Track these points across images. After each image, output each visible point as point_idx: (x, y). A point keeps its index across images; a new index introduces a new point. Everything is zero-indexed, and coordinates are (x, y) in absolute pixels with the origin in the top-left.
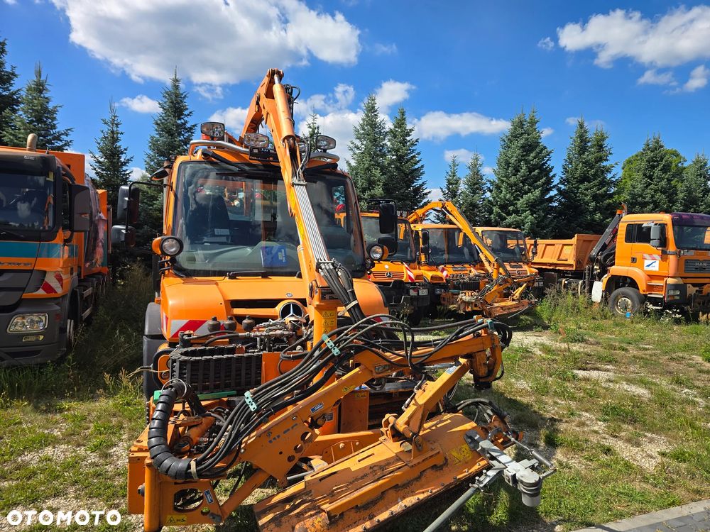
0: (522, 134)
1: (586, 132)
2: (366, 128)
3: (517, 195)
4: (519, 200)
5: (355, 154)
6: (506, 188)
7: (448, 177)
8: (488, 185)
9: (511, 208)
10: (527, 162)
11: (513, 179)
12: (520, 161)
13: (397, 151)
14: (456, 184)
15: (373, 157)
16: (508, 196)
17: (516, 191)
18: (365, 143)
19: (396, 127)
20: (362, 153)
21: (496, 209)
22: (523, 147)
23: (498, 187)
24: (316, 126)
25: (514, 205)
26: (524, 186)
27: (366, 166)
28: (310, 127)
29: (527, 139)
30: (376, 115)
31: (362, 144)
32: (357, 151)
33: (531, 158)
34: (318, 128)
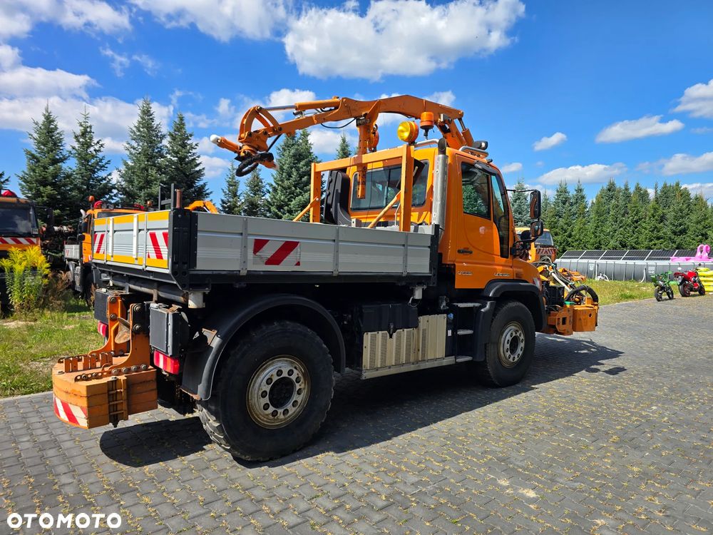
0: (293, 145)
1: (347, 146)
2: (142, 129)
3: (292, 197)
4: (292, 201)
5: (131, 154)
6: (282, 191)
7: (228, 179)
8: (268, 187)
9: (286, 208)
10: (298, 169)
11: (286, 183)
12: (292, 168)
13: (177, 153)
14: (235, 186)
15: (150, 158)
16: (283, 197)
17: (290, 194)
18: (141, 144)
19: (175, 131)
20: (139, 153)
21: (273, 209)
22: (294, 156)
23: (275, 190)
24: (89, 124)
25: (288, 205)
26: (296, 189)
27: (143, 165)
28: (81, 125)
29: (297, 149)
30: (151, 119)
31: (138, 145)
32: (133, 151)
33: (300, 165)
34: (91, 127)
